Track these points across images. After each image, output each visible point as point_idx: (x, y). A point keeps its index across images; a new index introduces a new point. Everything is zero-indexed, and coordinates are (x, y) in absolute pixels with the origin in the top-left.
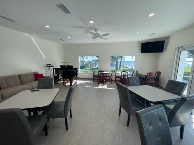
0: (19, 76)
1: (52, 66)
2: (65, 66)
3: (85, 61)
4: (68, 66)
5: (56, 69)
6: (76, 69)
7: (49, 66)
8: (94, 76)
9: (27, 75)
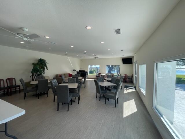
0: (65, 74)
1: (75, 71)
2: (81, 71)
3: (93, 68)
4: (83, 71)
5: (77, 72)
6: (87, 72)
7: (74, 70)
8: (97, 76)
9: (67, 74)
